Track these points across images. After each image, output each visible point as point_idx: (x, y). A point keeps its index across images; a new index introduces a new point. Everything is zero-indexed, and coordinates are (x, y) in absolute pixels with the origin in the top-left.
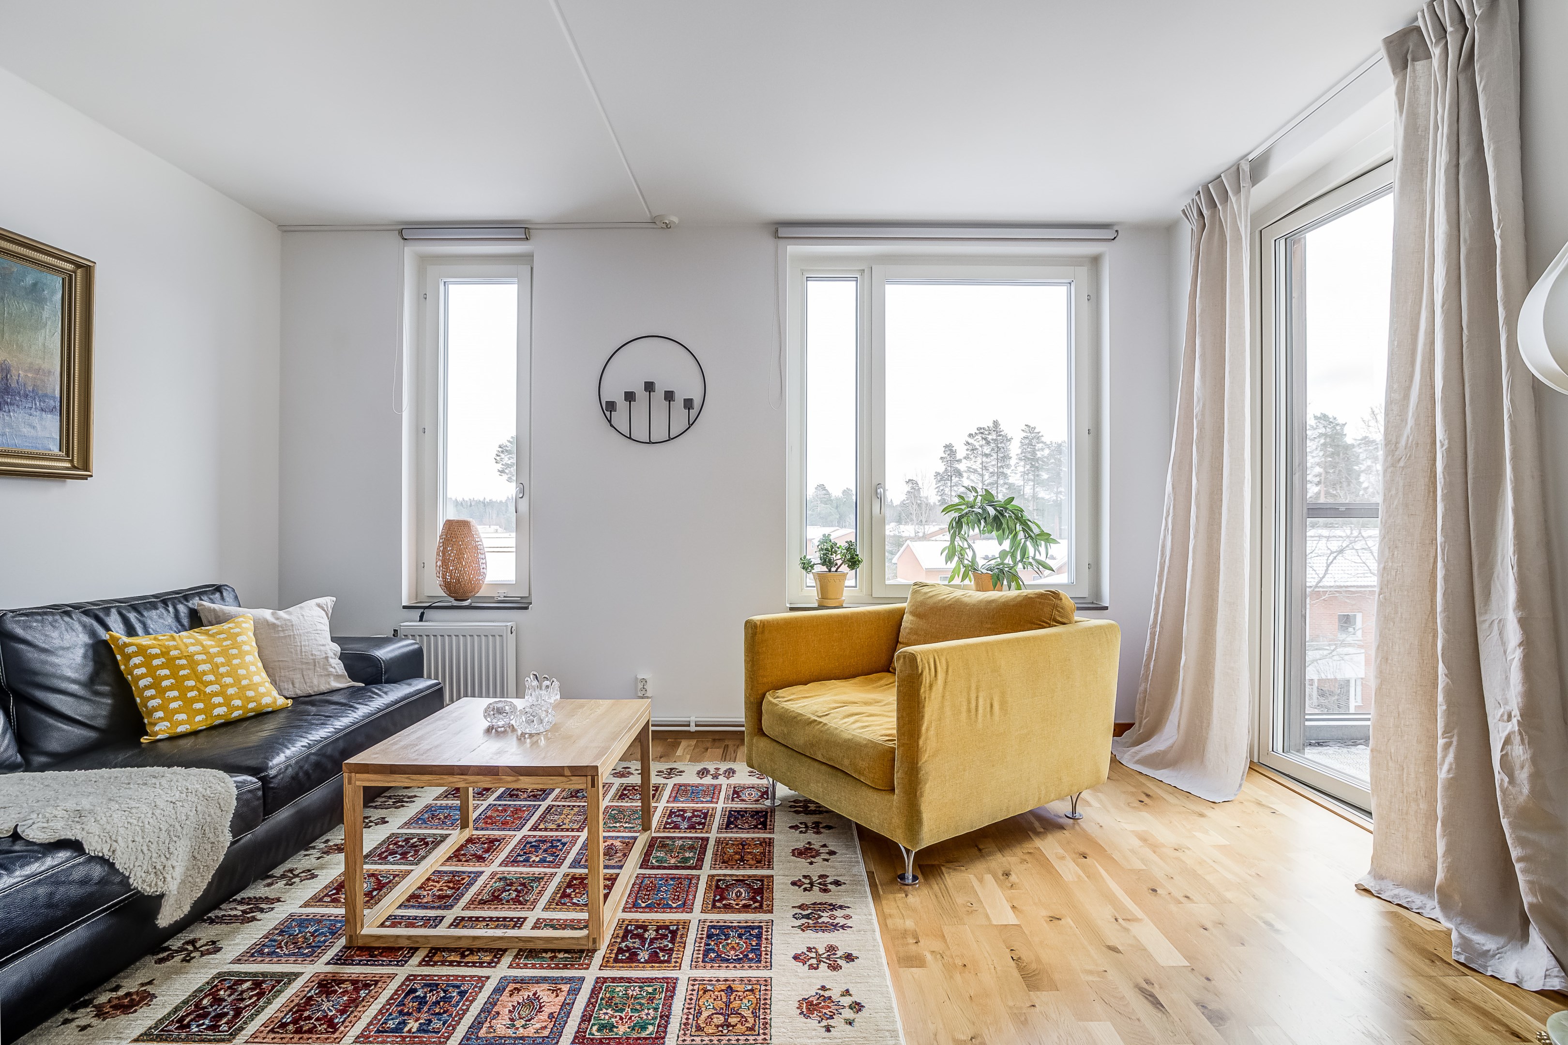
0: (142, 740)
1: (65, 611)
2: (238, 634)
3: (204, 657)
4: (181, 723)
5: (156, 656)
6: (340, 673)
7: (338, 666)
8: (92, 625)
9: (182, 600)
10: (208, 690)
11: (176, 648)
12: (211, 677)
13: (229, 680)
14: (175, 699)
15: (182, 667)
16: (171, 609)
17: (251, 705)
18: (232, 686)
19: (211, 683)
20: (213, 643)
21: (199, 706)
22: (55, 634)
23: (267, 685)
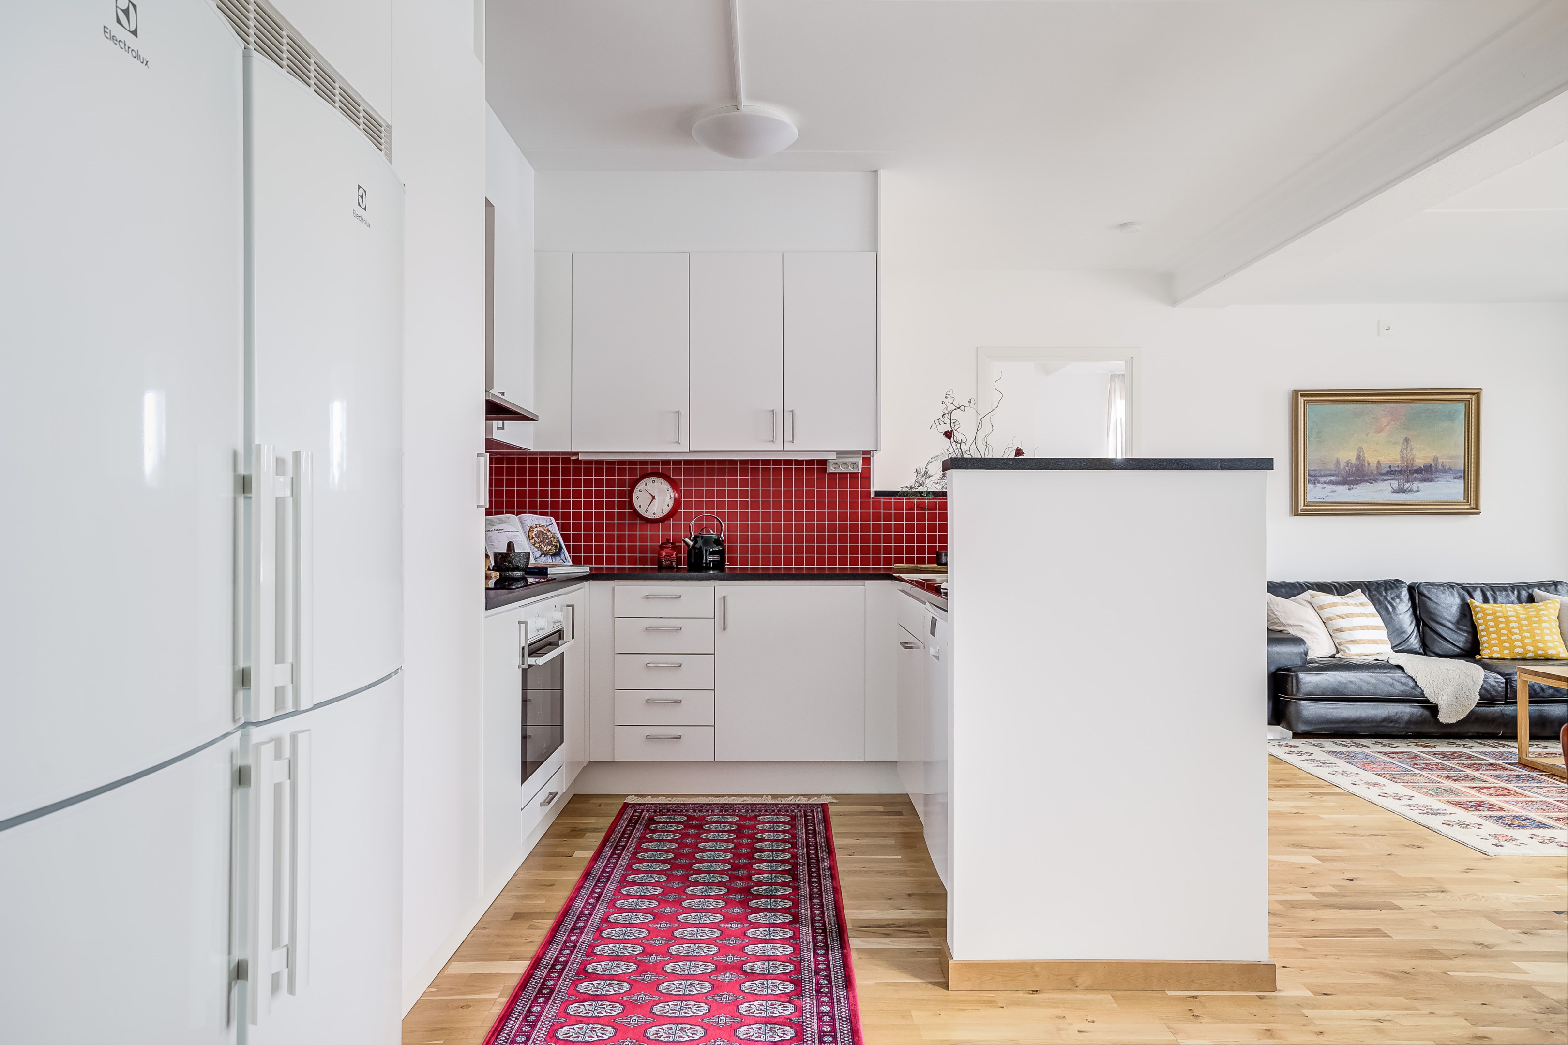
0: (1476, 657)
1: (1451, 586)
2: (1541, 610)
3: (1515, 619)
4: (1496, 652)
5: (1489, 615)
8: (1464, 594)
9: (1526, 588)
10: (1513, 637)
11: (1500, 612)
12: (1517, 631)
13: (1528, 635)
14: (1494, 639)
15: (1502, 623)
16: (1516, 592)
17: (1540, 652)
18: (1529, 638)
19: (1516, 634)
20: (1524, 612)
21: (1507, 645)
22: (1443, 596)
23: (1556, 643)
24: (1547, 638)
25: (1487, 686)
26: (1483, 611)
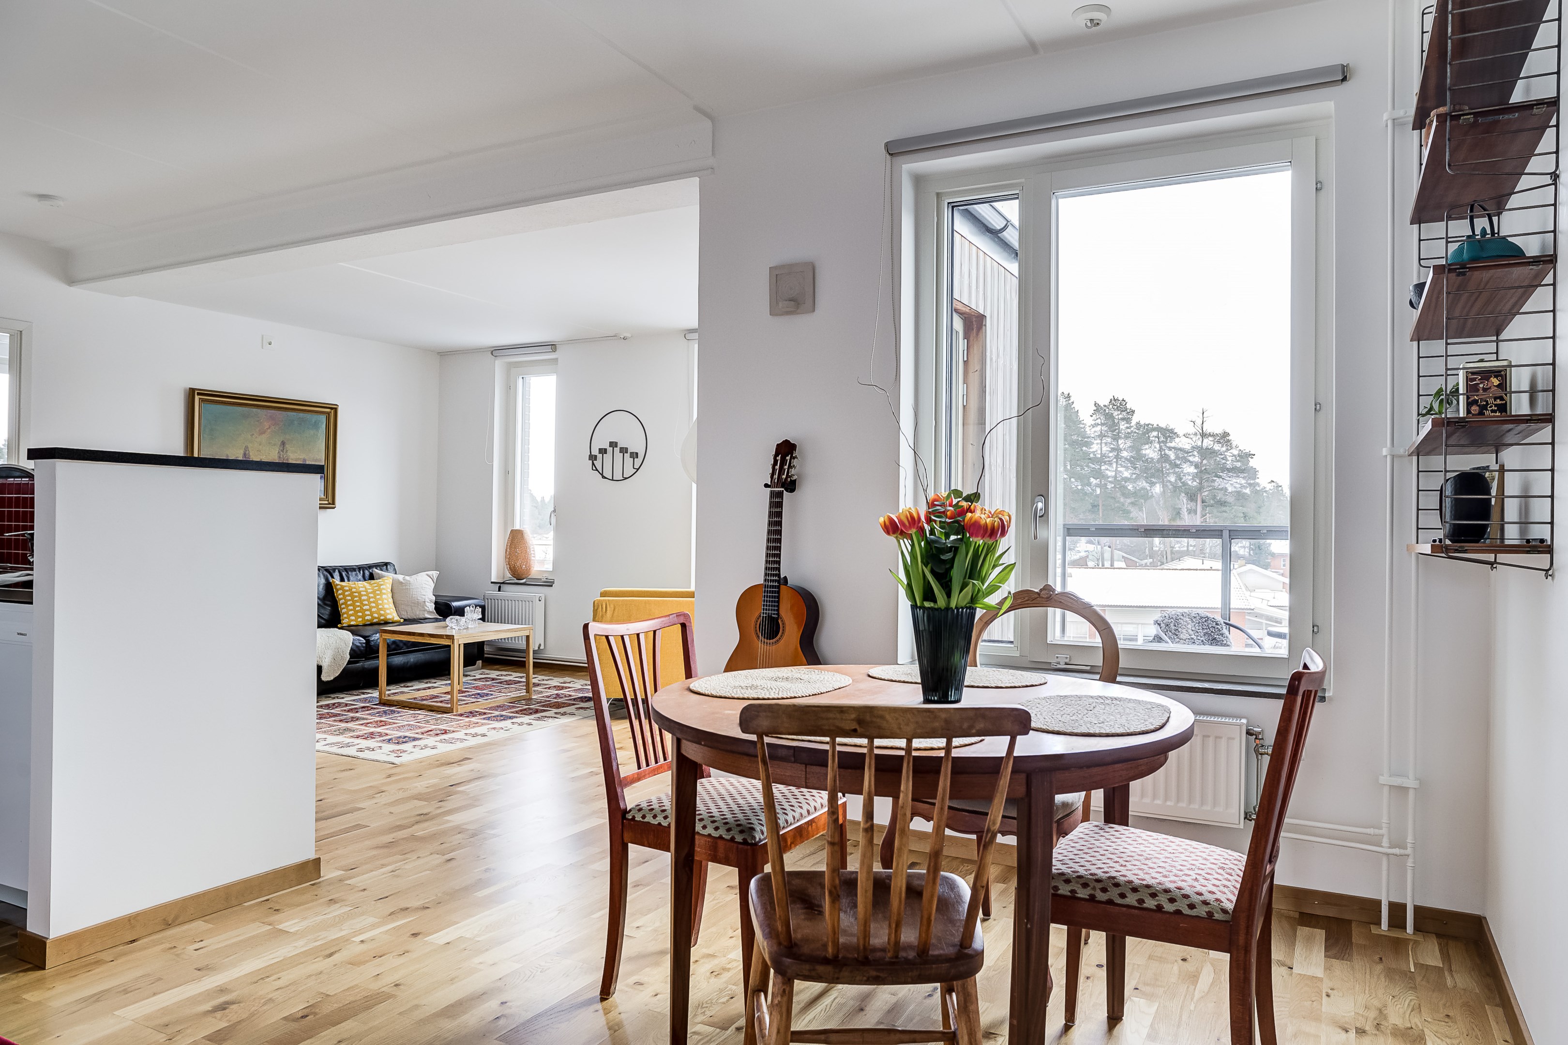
0: (338, 626)
2: (382, 585)
3: (365, 593)
4: (353, 620)
5: (347, 591)
6: (431, 610)
7: (431, 607)
8: (327, 575)
9: (368, 568)
10: (364, 608)
11: (355, 588)
12: (366, 602)
13: (373, 605)
14: (351, 610)
15: (356, 596)
16: (361, 572)
17: (382, 618)
18: (374, 608)
19: (366, 605)
21: (360, 614)
23: (392, 610)
24: (386, 606)
25: (355, 648)
26: (342, 588)
